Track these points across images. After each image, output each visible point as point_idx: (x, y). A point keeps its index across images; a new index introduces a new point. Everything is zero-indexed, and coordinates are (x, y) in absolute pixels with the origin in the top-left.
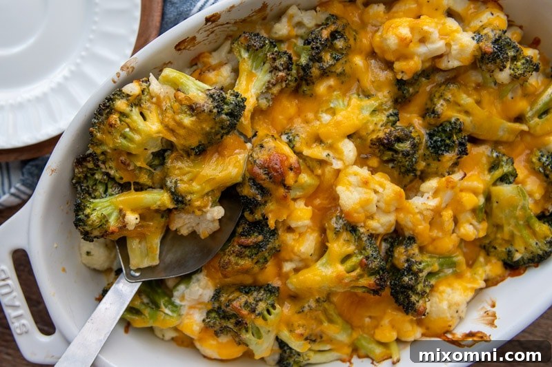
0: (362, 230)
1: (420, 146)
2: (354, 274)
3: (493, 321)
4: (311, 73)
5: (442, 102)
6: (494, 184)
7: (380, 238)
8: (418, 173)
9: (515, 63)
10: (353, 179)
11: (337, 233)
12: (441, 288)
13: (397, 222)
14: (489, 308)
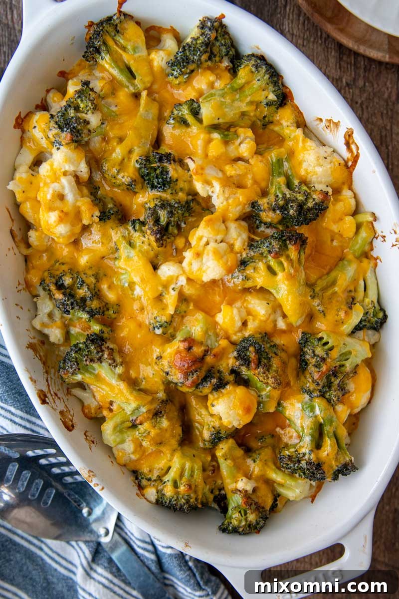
0: (244, 255)
1: (163, 198)
2: (285, 264)
3: (334, 123)
4: (96, 309)
5: (120, 177)
6: (200, 121)
7: (253, 236)
8: (190, 197)
9: (81, 109)
10: (195, 266)
11: (247, 278)
12: (303, 173)
13: (237, 220)
14: (323, 124)
